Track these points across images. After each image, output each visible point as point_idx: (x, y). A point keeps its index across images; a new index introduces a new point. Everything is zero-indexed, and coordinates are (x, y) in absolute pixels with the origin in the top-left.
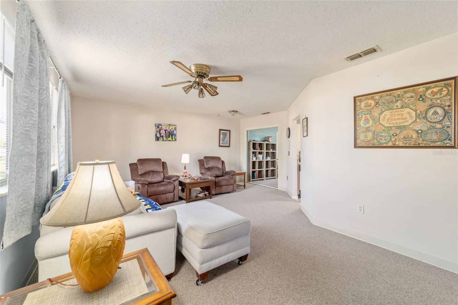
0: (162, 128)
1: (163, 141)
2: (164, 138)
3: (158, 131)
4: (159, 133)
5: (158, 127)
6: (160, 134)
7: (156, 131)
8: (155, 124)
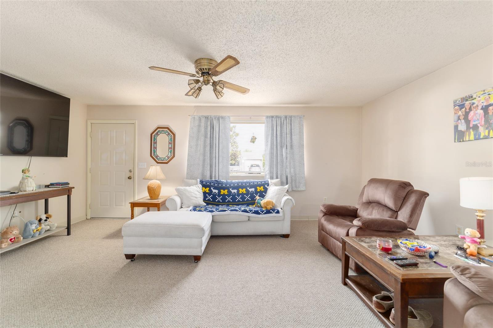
0: (474, 104)
1: (475, 139)
2: (481, 129)
3: (462, 117)
4: (463, 121)
5: (462, 106)
6: (467, 122)
7: (456, 118)
8: (455, 102)
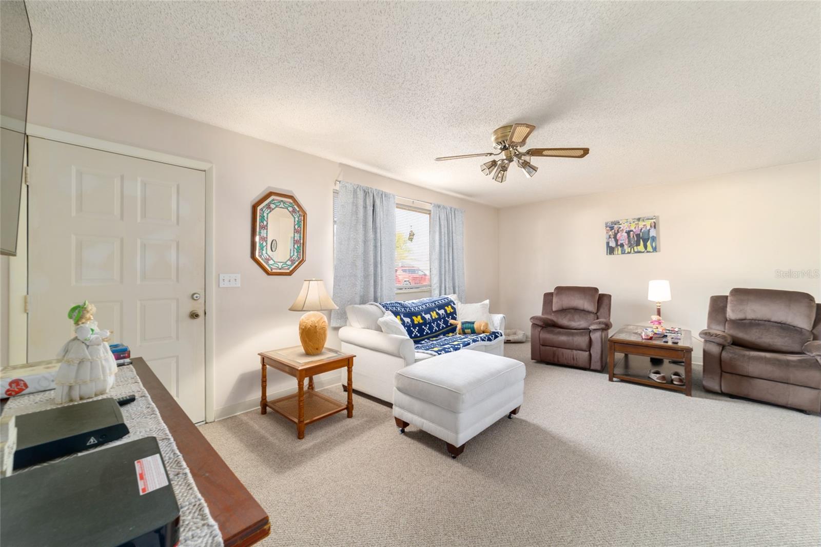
0: (620, 228)
1: (622, 253)
2: (626, 247)
3: (612, 236)
4: (613, 239)
5: (612, 228)
6: (616, 241)
7: (608, 237)
8: (606, 224)
